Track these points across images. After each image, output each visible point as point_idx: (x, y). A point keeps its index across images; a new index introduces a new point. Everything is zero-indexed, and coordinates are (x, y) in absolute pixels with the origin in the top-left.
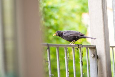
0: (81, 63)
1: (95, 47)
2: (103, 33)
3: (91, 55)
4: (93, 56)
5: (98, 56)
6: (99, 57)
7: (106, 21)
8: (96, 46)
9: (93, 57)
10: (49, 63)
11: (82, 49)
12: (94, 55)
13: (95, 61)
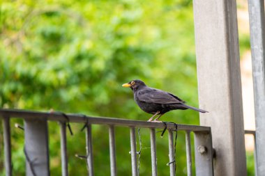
0: (171, 165)
1: (208, 129)
2: (227, 99)
3: (198, 149)
4: (202, 150)
5: (217, 150)
6: (218, 154)
7: (237, 71)
8: (210, 128)
9: (203, 153)
10: (89, 160)
11: (174, 133)
12: (206, 149)
13: (207, 164)
